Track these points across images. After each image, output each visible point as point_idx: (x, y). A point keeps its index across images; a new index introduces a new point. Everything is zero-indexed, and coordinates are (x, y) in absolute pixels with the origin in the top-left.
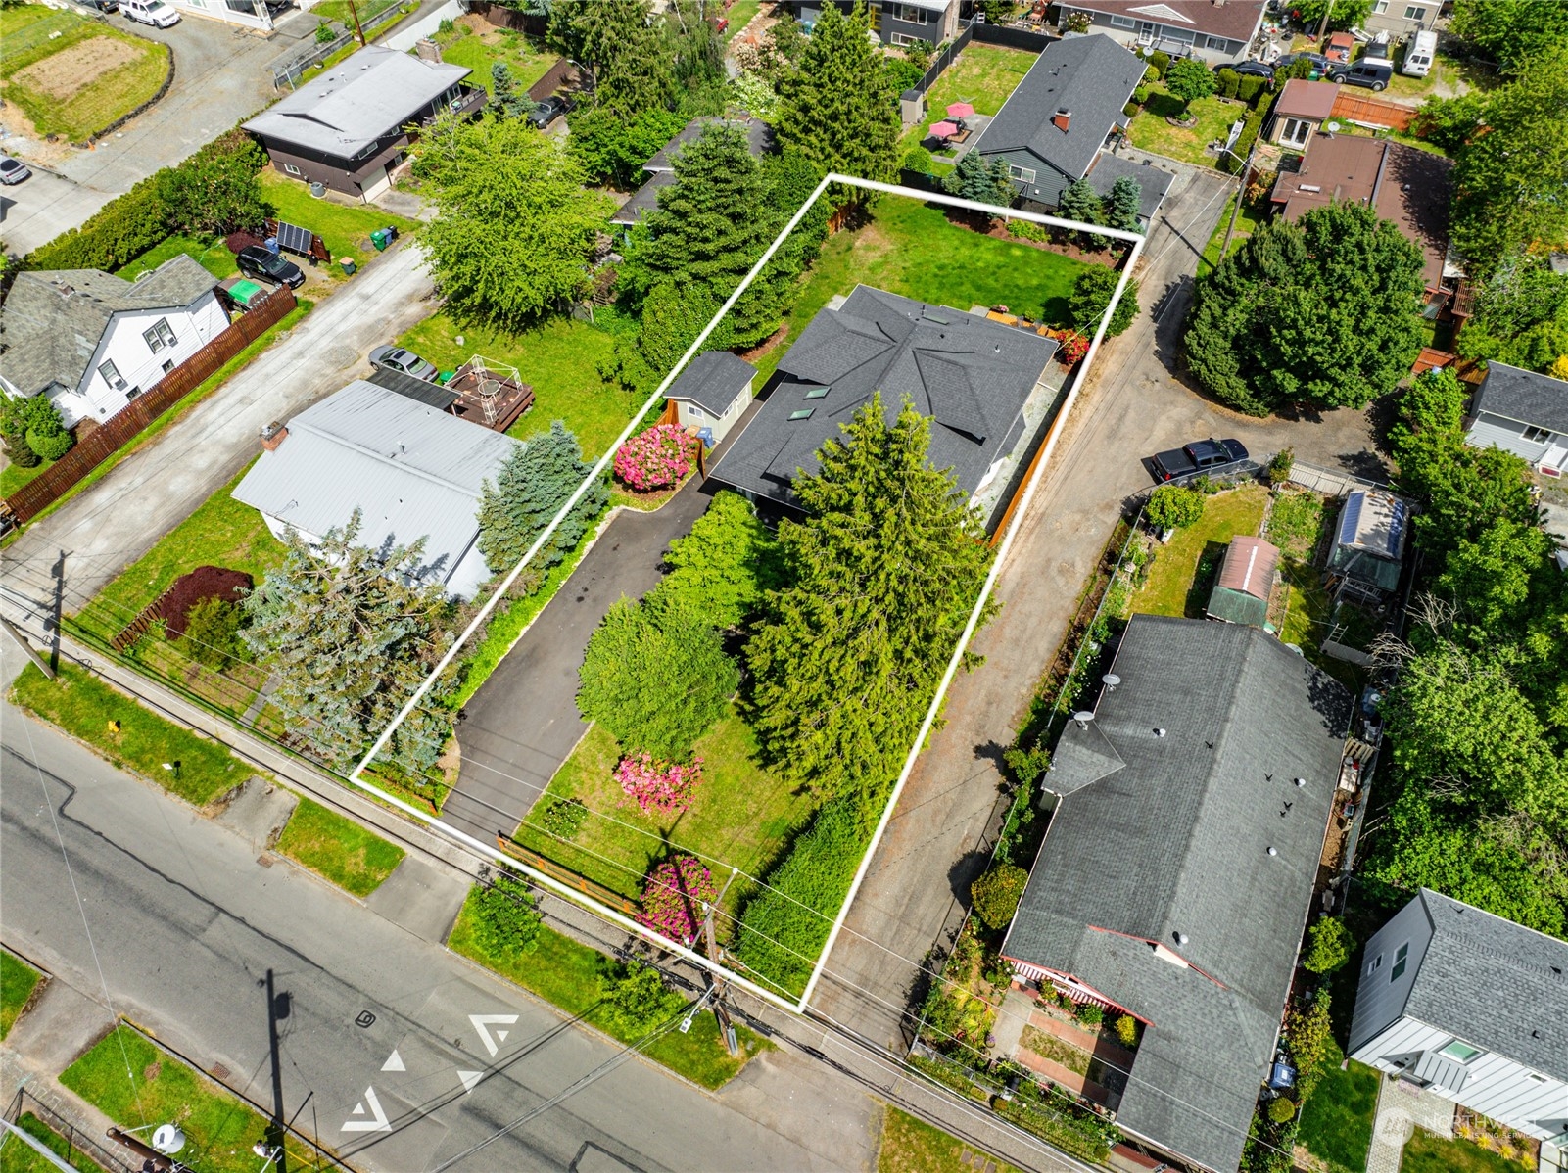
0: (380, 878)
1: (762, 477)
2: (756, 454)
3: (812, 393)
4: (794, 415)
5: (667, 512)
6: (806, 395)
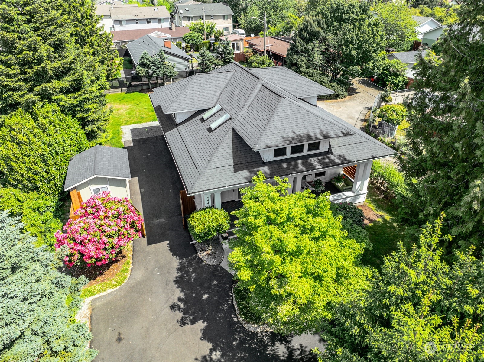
1: (235, 171)
2: (215, 158)
3: (205, 116)
4: (213, 126)
5: (139, 274)
6: (202, 120)
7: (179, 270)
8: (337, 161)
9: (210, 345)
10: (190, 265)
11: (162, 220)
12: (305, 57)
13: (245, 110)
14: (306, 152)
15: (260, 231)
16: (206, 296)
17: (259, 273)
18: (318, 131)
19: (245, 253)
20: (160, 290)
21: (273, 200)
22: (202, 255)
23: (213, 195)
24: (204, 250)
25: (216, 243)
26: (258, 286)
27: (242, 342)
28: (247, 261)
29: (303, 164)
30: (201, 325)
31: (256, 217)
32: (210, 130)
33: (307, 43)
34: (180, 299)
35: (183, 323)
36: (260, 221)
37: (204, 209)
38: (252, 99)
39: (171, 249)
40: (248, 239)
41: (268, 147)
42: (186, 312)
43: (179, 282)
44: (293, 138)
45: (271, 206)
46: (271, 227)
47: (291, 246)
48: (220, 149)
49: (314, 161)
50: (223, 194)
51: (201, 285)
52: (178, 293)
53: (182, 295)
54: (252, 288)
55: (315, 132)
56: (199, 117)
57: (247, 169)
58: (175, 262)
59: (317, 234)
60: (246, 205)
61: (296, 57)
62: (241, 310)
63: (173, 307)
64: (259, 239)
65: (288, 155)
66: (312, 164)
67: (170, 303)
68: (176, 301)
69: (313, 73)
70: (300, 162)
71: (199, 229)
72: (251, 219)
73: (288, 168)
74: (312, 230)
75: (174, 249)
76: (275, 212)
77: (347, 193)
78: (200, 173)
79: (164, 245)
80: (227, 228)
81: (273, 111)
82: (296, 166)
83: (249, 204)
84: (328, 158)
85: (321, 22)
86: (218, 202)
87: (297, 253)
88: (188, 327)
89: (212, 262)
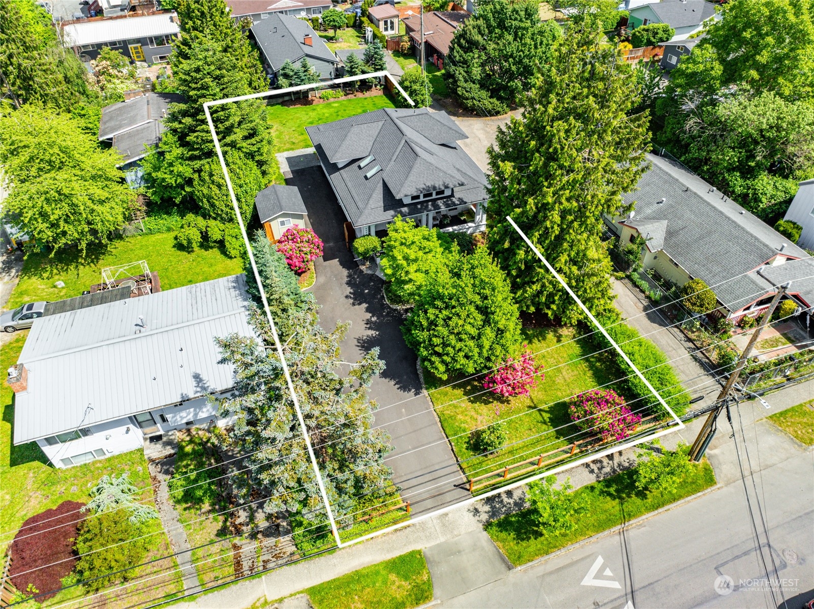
0: (425, 578)
1: (385, 211)
2: (371, 202)
3: (363, 164)
4: (369, 175)
5: (322, 279)
6: (359, 167)
7: (348, 277)
8: (457, 202)
9: (371, 315)
10: (355, 273)
11: (331, 244)
12: (463, 67)
13: (392, 163)
14: (434, 196)
15: (397, 249)
16: (366, 291)
17: (397, 271)
18: (441, 183)
19: (389, 261)
20: (337, 288)
21: (405, 232)
22: (363, 268)
23: (369, 227)
24: (364, 265)
25: (372, 260)
26: (396, 278)
27: (388, 313)
28: (390, 265)
29: (432, 205)
30: (365, 305)
31: (395, 241)
32: (366, 178)
33: (465, 52)
34: (350, 293)
35: (354, 304)
36: (397, 244)
37: (364, 236)
38: (397, 153)
39: (341, 264)
40: (391, 253)
41: (406, 196)
42: (355, 299)
43: (349, 283)
44: (424, 189)
45: (404, 235)
46: (403, 247)
47: (412, 257)
48: (374, 195)
49: (440, 203)
50: (376, 226)
51: (363, 285)
52: (349, 290)
53: (352, 291)
54: (393, 280)
55: (439, 184)
56: (357, 164)
57: (392, 209)
58: (345, 272)
59: (427, 250)
60: (390, 235)
61: (453, 67)
62: (388, 298)
63: (347, 297)
64: (396, 253)
65: (422, 199)
66: (438, 205)
67: (345, 295)
68: (348, 294)
69: (471, 88)
70: (430, 203)
71: (361, 250)
72: (392, 243)
73: (421, 208)
74: (425, 248)
75: (344, 264)
76: (405, 238)
77: (470, 224)
78: (361, 213)
79: (336, 262)
80: (379, 249)
81: (411, 168)
82: (427, 206)
83: (392, 234)
84: (451, 200)
85: (482, 28)
86: (373, 232)
87: (416, 260)
88: (357, 307)
89: (370, 272)
